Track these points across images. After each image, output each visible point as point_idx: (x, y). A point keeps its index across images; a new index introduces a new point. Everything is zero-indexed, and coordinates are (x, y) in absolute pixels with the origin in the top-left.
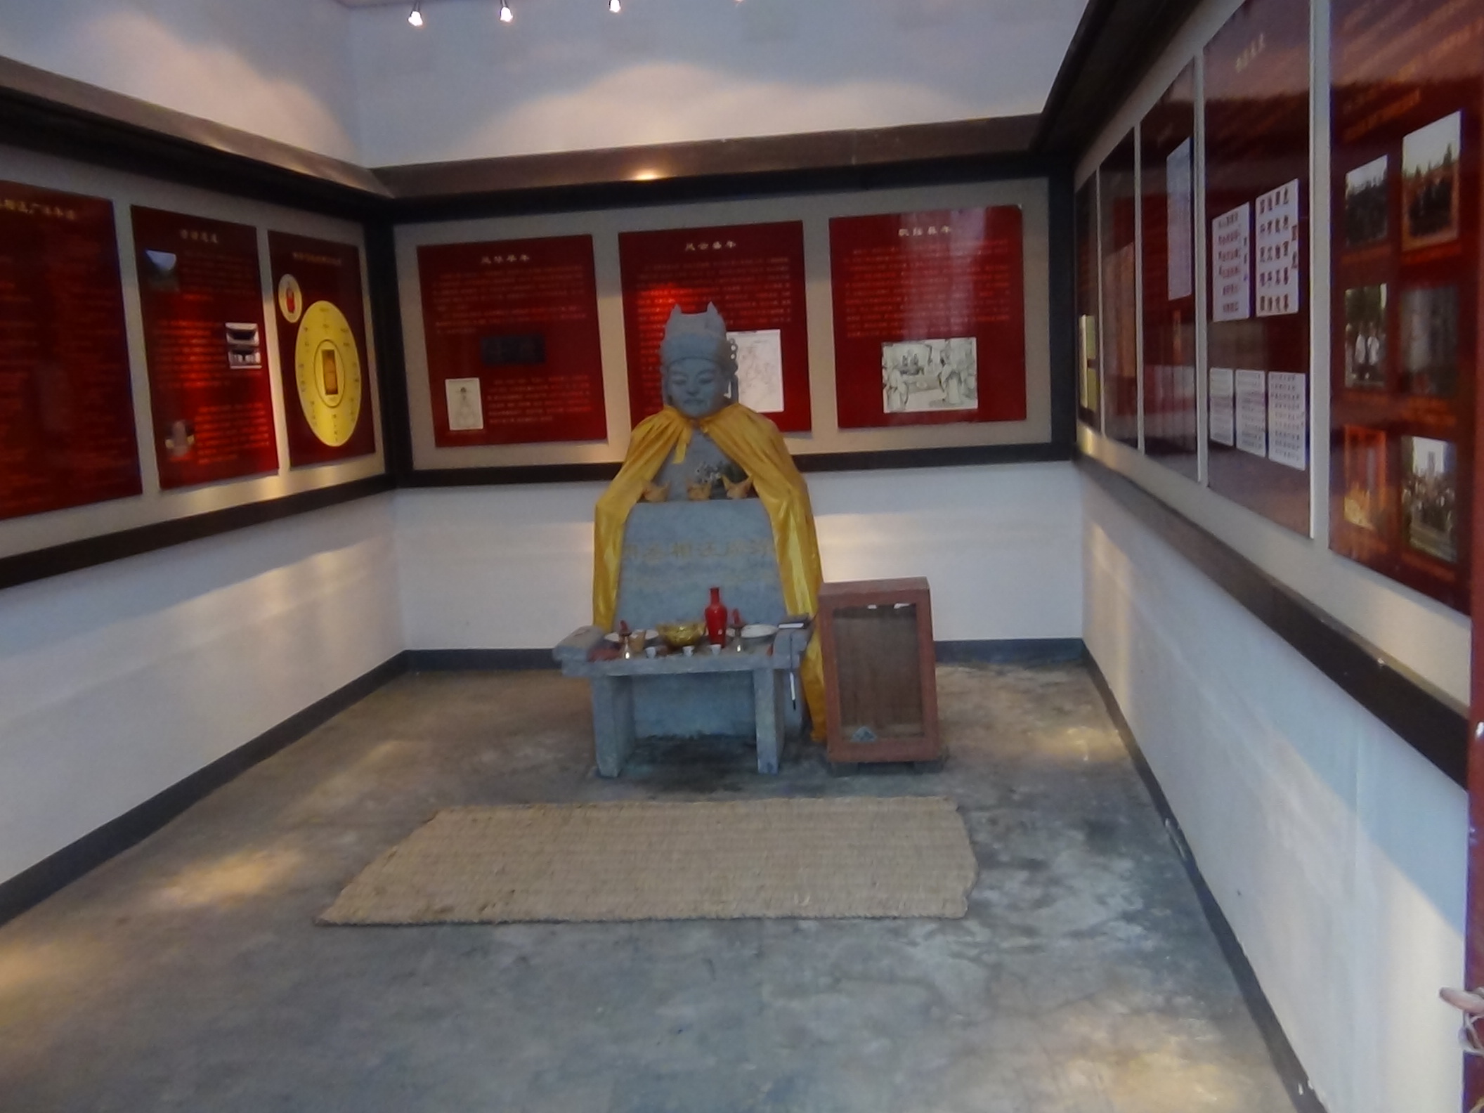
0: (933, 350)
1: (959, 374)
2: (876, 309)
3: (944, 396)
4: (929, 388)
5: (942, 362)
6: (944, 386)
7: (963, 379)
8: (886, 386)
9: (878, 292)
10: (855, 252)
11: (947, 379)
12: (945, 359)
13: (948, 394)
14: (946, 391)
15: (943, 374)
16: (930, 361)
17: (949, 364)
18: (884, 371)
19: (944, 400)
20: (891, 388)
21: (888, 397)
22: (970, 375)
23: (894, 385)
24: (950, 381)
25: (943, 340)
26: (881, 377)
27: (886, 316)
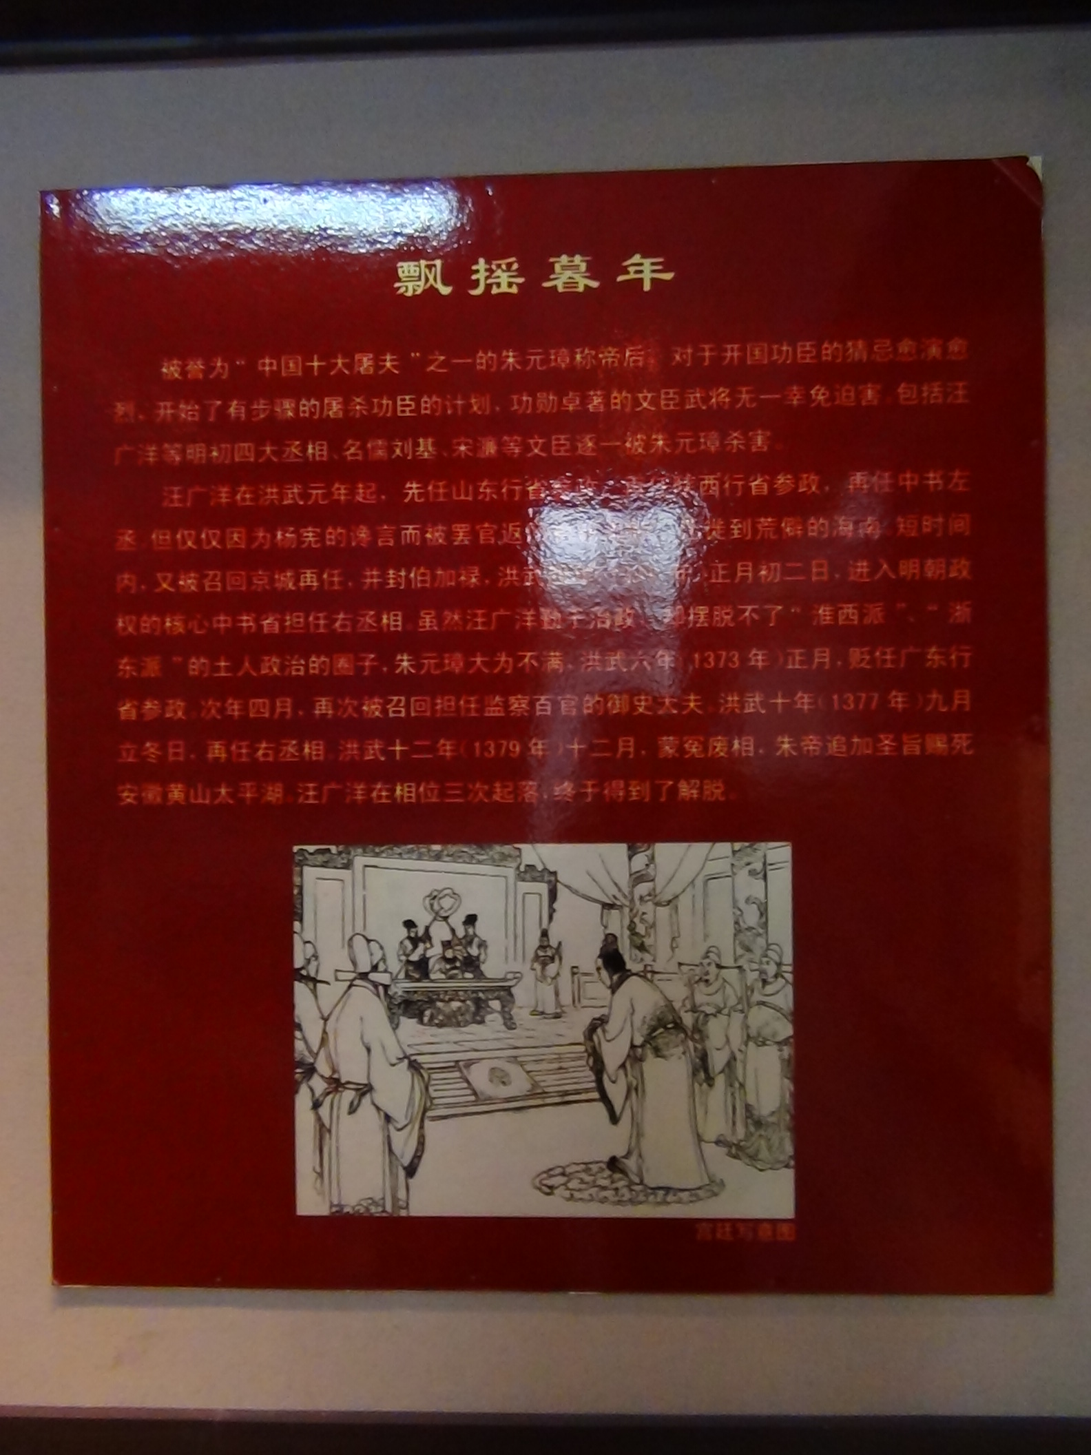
0: (562, 892)
1: (698, 1032)
2: (271, 666)
3: (614, 1141)
4: (536, 1097)
5: (612, 960)
6: (616, 1092)
7: (718, 1060)
8: (311, 1070)
9: (285, 580)
10: (171, 370)
11: (634, 1057)
12: (625, 947)
13: (638, 1131)
14: (625, 1120)
15: (612, 1027)
16: (547, 953)
17: (647, 974)
18: (301, 990)
19: (613, 1164)
20: (336, 1084)
21: (323, 1130)
22: (756, 1039)
23: (352, 1071)
24: (652, 1065)
25: (621, 849)
26: (287, 1024)
27: (323, 706)
